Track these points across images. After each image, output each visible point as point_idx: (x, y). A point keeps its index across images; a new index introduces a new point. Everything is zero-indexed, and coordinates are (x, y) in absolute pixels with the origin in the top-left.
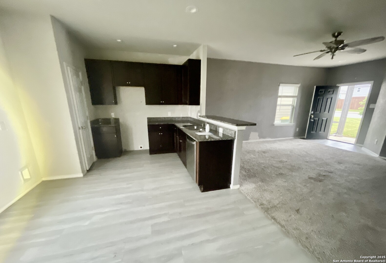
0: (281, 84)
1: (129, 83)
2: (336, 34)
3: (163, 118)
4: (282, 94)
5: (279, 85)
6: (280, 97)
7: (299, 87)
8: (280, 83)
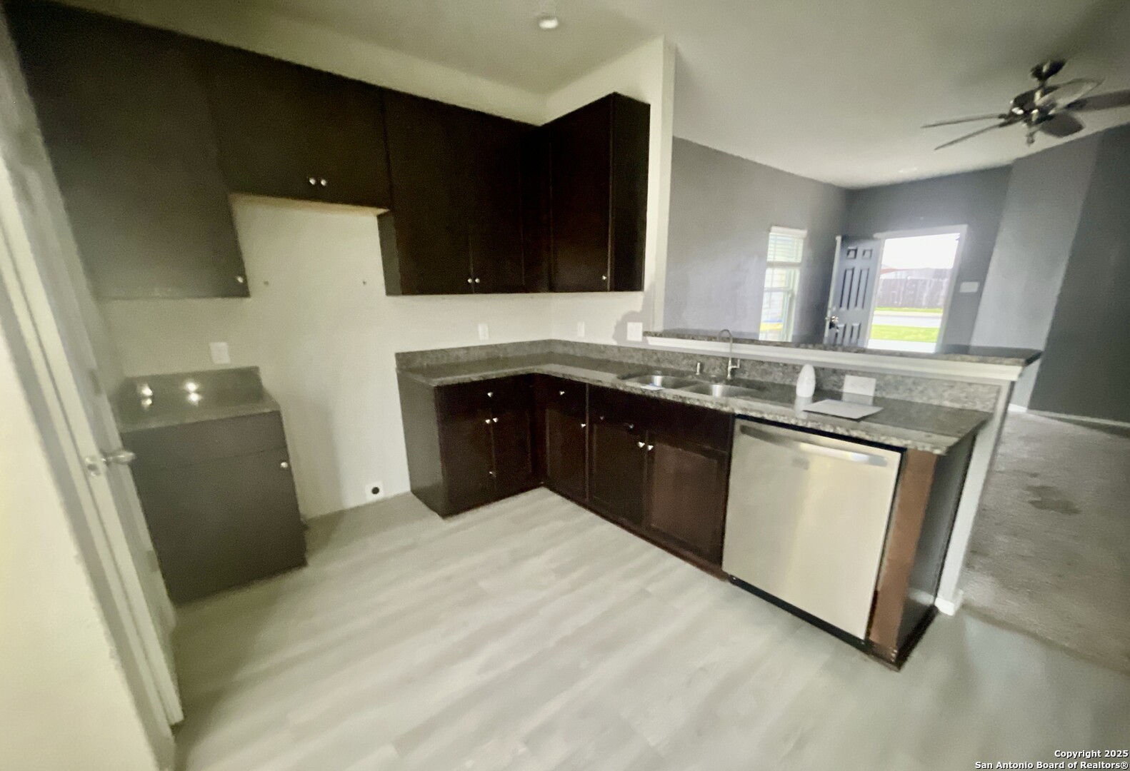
0: (774, 228)
1: (318, 183)
2: (1045, 69)
3: (462, 353)
4: (774, 259)
5: (769, 231)
6: (772, 265)
7: (805, 239)
8: (771, 225)
